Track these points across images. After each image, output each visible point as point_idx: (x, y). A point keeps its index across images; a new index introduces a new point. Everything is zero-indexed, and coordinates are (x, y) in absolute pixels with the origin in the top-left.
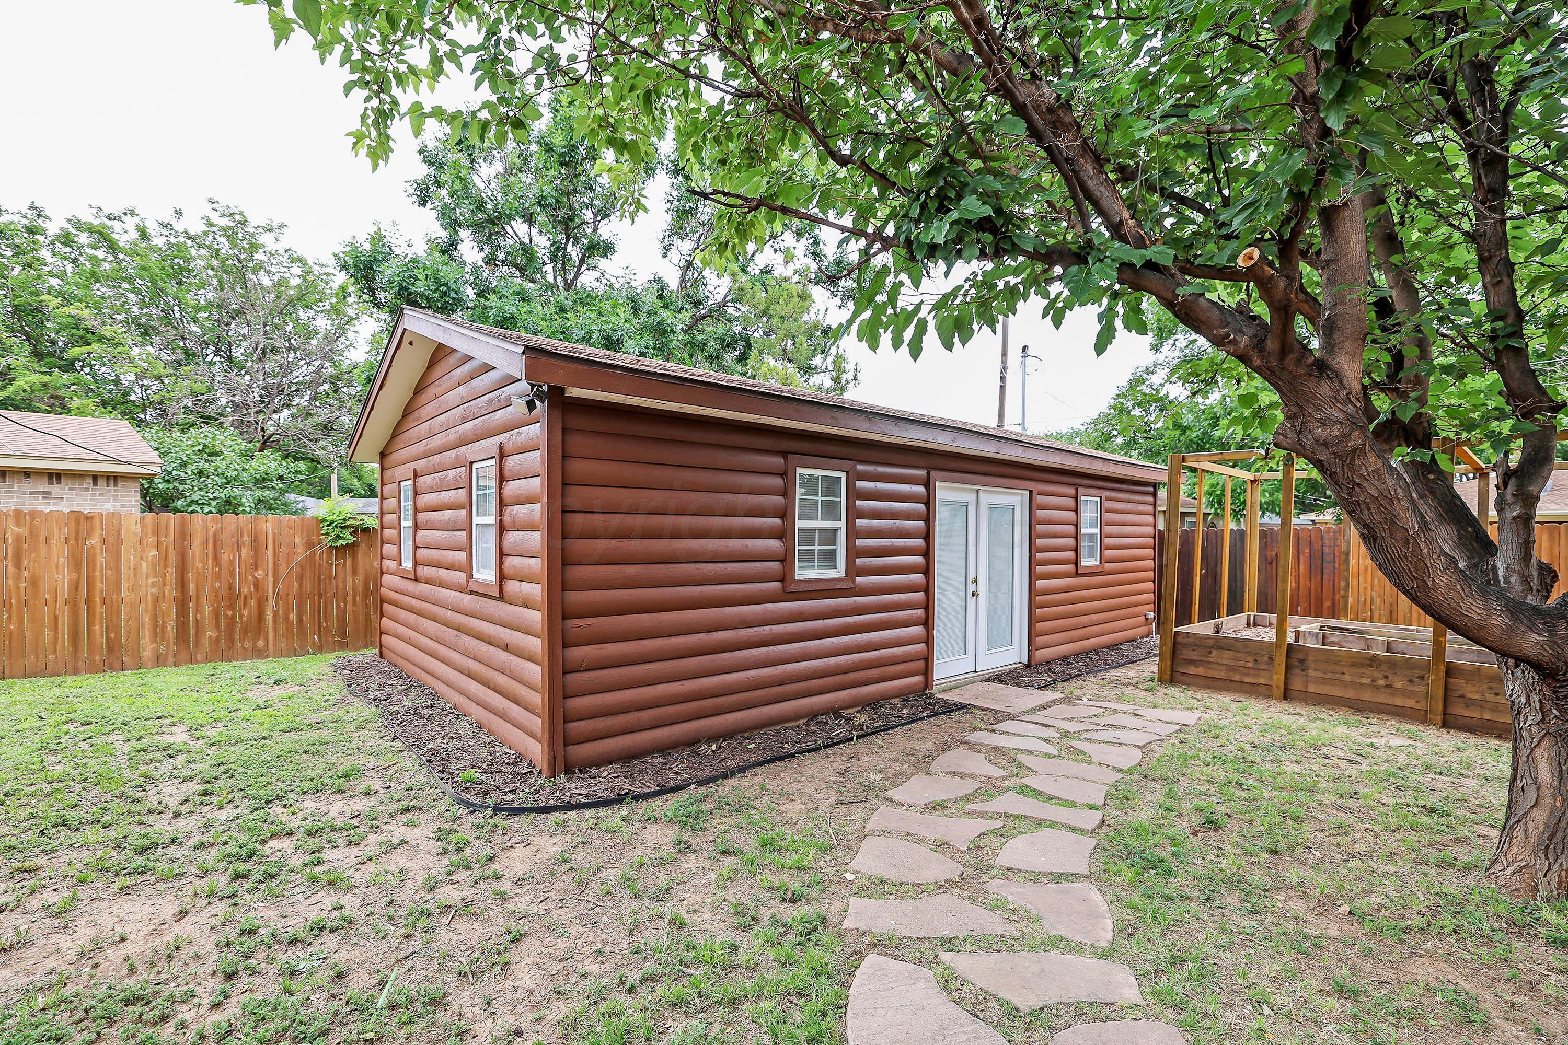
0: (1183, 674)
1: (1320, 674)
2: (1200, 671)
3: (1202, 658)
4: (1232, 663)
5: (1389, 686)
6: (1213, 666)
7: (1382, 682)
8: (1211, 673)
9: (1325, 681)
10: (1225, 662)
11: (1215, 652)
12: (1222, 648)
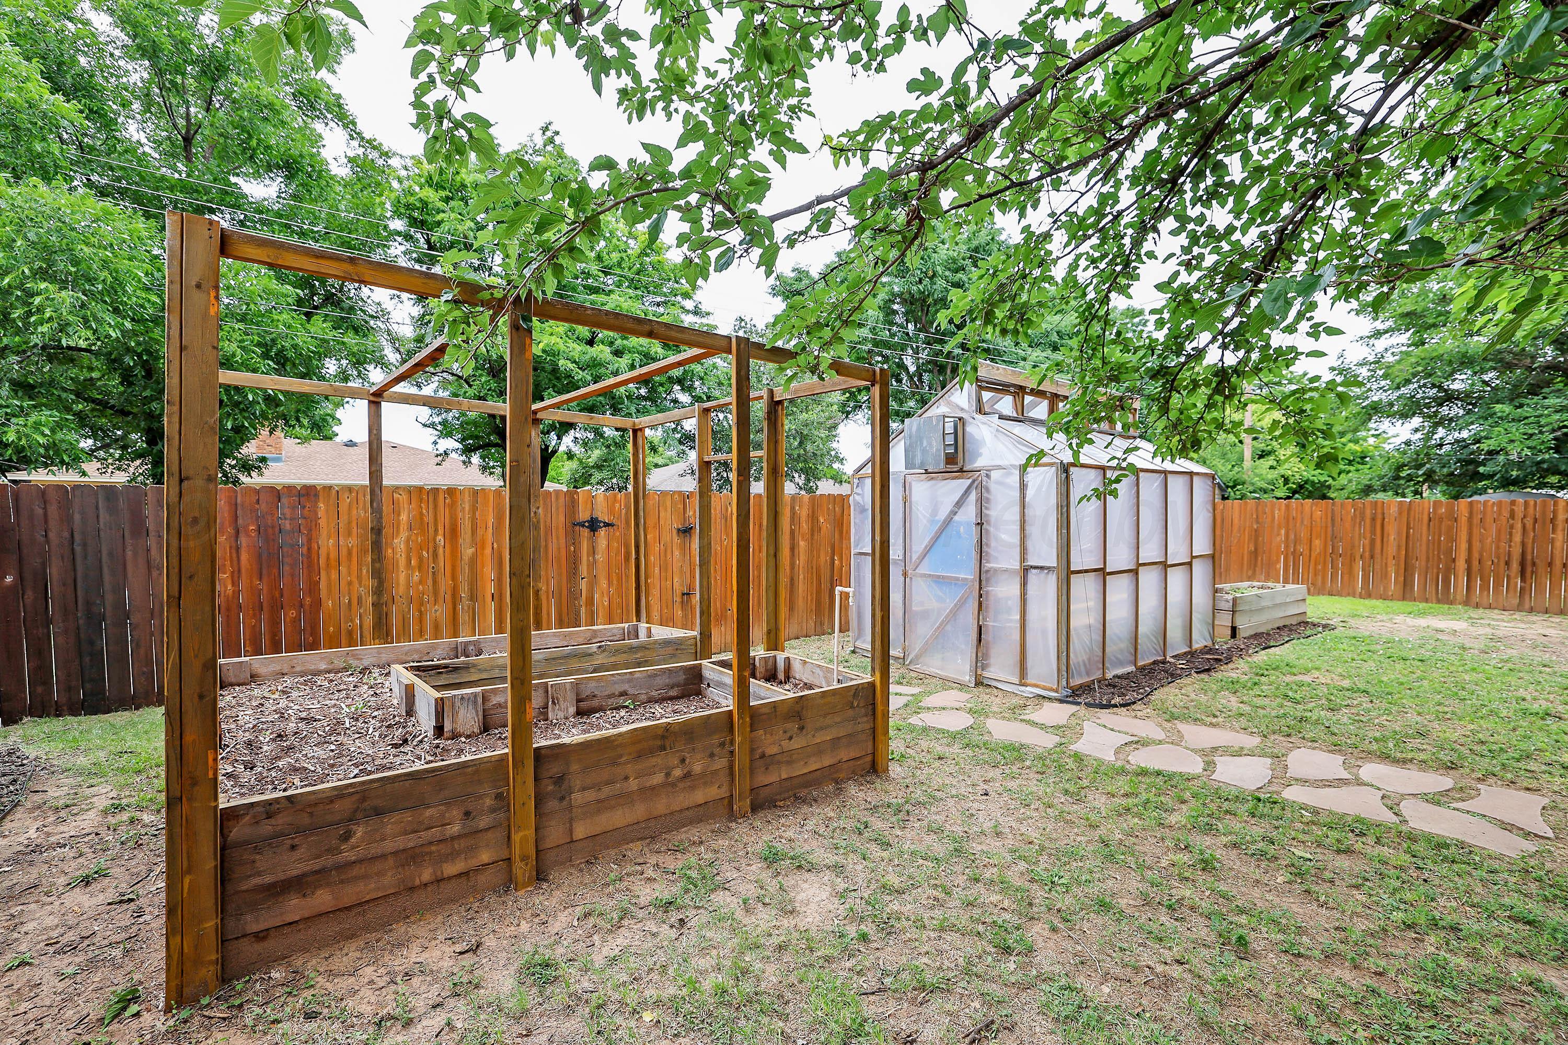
0: (261, 936)
1: (590, 795)
2: (323, 899)
3: (328, 861)
4: (411, 841)
5: (687, 775)
6: (356, 871)
7: (678, 773)
8: (351, 893)
9: (602, 806)
10: (389, 846)
11: (359, 832)
12: (378, 812)
